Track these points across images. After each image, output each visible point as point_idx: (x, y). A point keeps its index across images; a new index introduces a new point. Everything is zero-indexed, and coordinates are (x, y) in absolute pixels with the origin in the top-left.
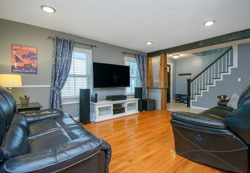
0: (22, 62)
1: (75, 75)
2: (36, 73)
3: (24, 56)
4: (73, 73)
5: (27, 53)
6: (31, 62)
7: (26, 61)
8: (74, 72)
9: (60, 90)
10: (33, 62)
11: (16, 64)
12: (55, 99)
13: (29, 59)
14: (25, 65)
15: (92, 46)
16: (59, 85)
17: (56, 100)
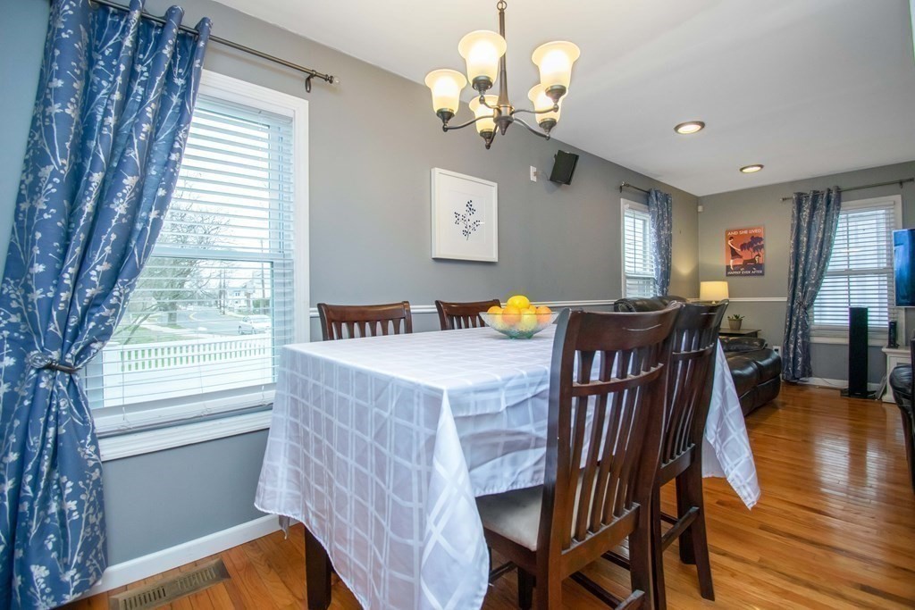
0: (741, 257)
1: (851, 270)
2: (762, 274)
3: (743, 247)
4: (846, 267)
5: (748, 240)
6: (754, 254)
7: (747, 255)
8: (849, 265)
9: (805, 309)
10: (759, 255)
11: (731, 262)
12: (794, 327)
13: (751, 249)
14: (745, 262)
15: (901, 183)
16: (804, 297)
17: (796, 330)
